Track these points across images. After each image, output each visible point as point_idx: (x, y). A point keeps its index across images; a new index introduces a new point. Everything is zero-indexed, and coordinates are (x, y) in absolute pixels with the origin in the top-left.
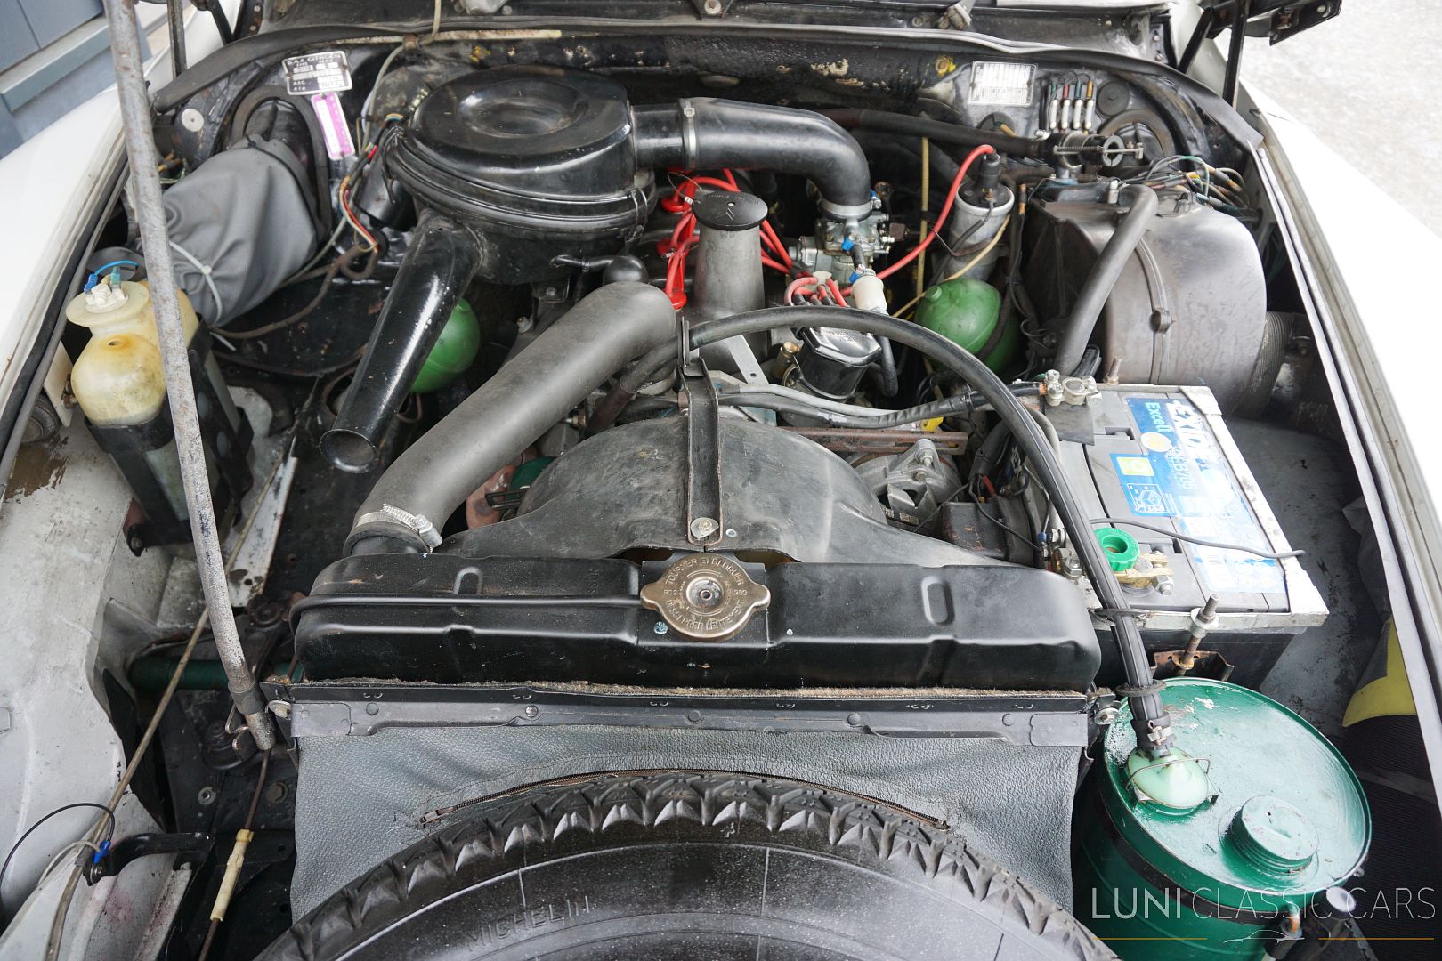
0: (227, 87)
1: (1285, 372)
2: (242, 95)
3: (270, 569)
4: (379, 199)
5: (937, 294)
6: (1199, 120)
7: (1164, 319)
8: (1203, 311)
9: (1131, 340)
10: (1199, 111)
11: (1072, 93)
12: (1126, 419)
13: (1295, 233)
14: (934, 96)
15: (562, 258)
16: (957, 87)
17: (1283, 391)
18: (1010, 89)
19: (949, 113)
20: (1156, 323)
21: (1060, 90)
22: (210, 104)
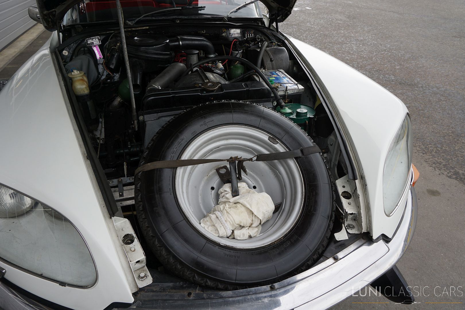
0: (73, 45)
1: (295, 69)
2: (77, 47)
3: (105, 137)
4: (113, 64)
5: (232, 67)
6: (273, 36)
7: (272, 59)
8: (278, 58)
9: (268, 63)
10: (273, 34)
11: (249, 33)
12: (269, 74)
13: (292, 49)
14: (223, 36)
15: (159, 65)
16: (227, 34)
17: (295, 72)
18: (237, 34)
19: (226, 39)
20: (271, 61)
21: (246, 32)
22: (70, 49)
